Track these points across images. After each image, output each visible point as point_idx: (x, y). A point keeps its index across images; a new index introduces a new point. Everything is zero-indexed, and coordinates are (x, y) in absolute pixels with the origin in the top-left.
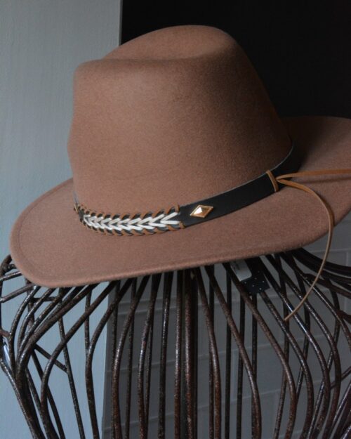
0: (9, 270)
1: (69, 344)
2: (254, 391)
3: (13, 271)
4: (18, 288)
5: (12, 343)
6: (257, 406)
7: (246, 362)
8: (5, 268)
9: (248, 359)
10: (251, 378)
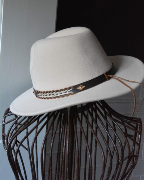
0: (8, 113)
1: (29, 136)
2: (90, 159)
3: (10, 113)
4: (10, 120)
5: (7, 139)
6: (91, 165)
7: (88, 148)
8: (7, 112)
9: (89, 148)
10: (89, 154)
